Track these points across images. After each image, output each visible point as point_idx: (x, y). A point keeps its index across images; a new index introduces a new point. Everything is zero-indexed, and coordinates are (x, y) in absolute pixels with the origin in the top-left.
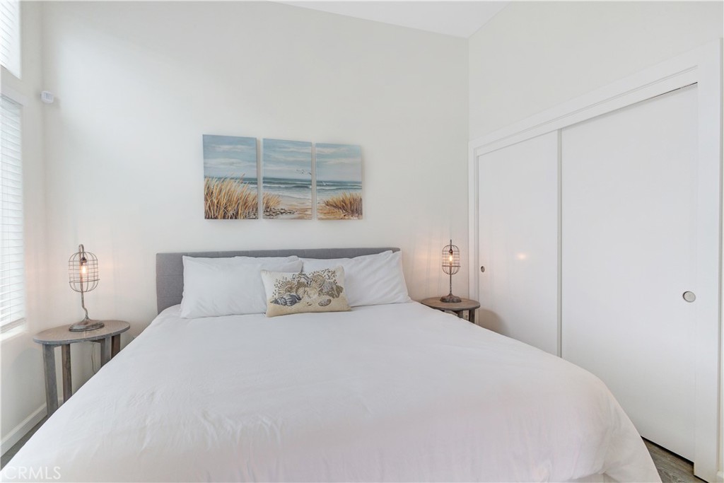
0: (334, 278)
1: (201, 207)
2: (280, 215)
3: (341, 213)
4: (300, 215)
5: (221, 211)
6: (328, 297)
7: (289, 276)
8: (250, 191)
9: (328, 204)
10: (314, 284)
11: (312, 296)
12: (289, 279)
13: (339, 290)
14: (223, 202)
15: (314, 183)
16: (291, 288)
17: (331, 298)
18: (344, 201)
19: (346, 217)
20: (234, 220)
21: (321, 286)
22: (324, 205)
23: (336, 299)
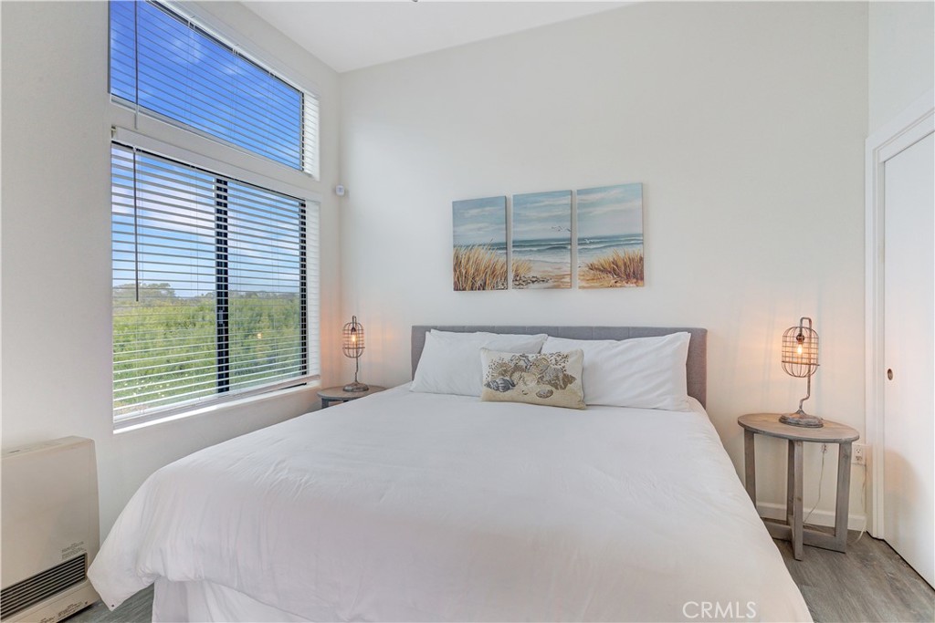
0: (563, 364)
1: (450, 279)
2: (531, 284)
3: (611, 279)
4: (555, 284)
5: (469, 282)
6: (549, 388)
7: (507, 357)
8: (499, 258)
9: (592, 267)
10: (533, 369)
11: (530, 384)
12: (506, 361)
13: (568, 380)
14: (472, 271)
15: (575, 242)
16: (505, 371)
17: (554, 389)
18: (614, 262)
19: (618, 284)
20: (481, 292)
21: (542, 372)
22: (587, 269)
23: (560, 391)
